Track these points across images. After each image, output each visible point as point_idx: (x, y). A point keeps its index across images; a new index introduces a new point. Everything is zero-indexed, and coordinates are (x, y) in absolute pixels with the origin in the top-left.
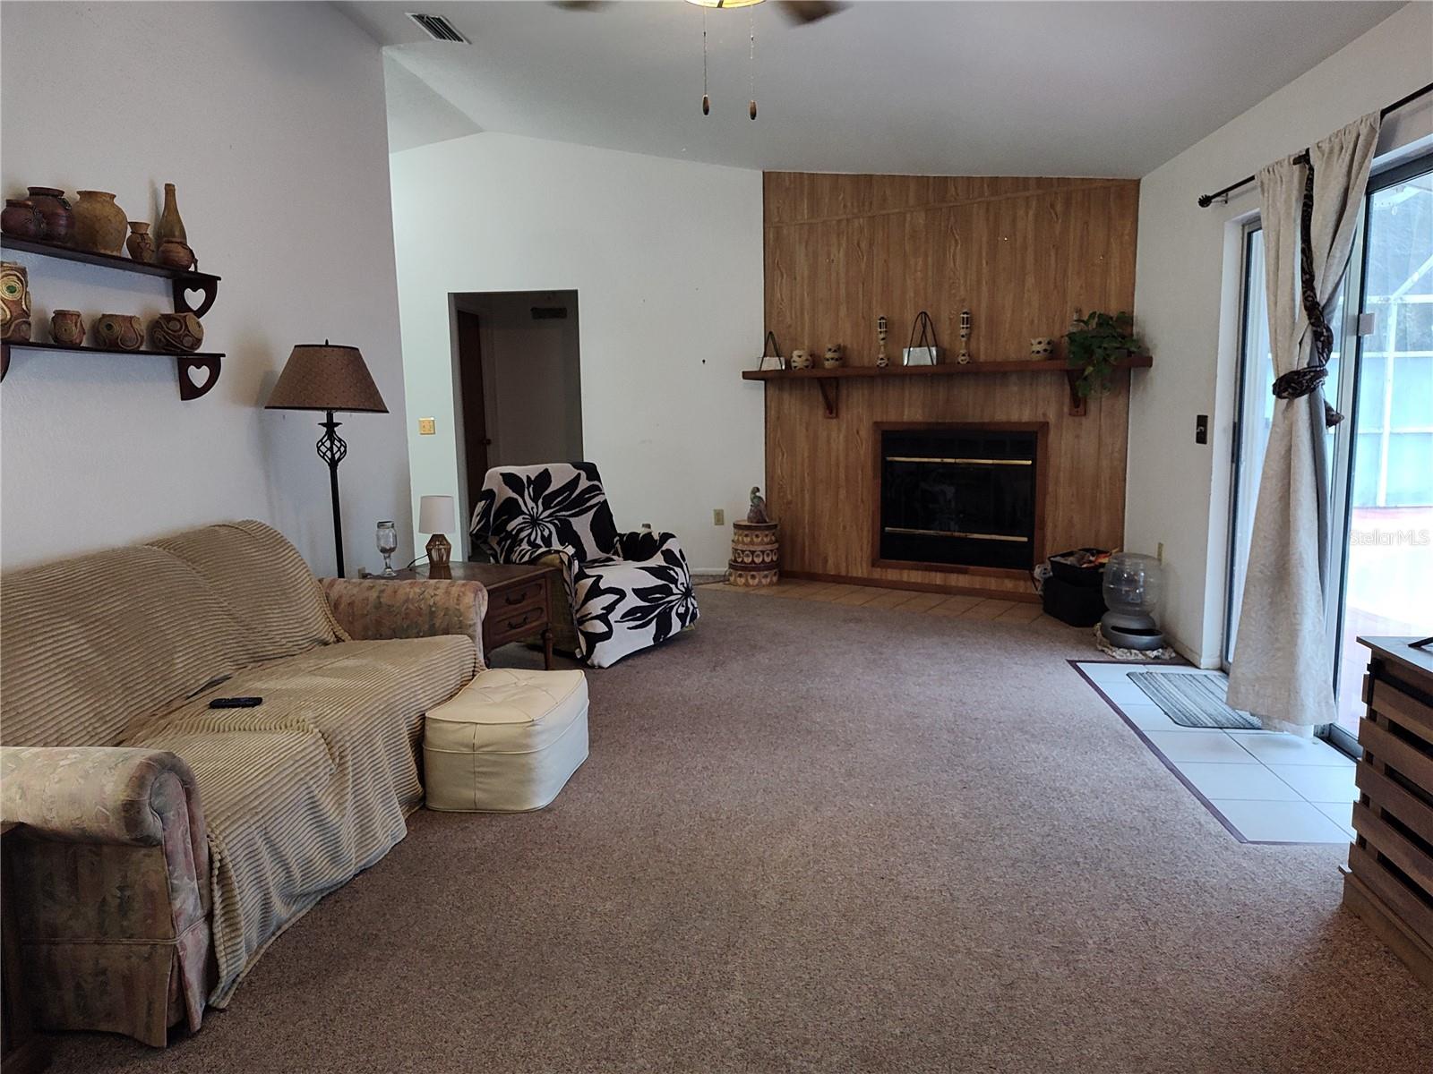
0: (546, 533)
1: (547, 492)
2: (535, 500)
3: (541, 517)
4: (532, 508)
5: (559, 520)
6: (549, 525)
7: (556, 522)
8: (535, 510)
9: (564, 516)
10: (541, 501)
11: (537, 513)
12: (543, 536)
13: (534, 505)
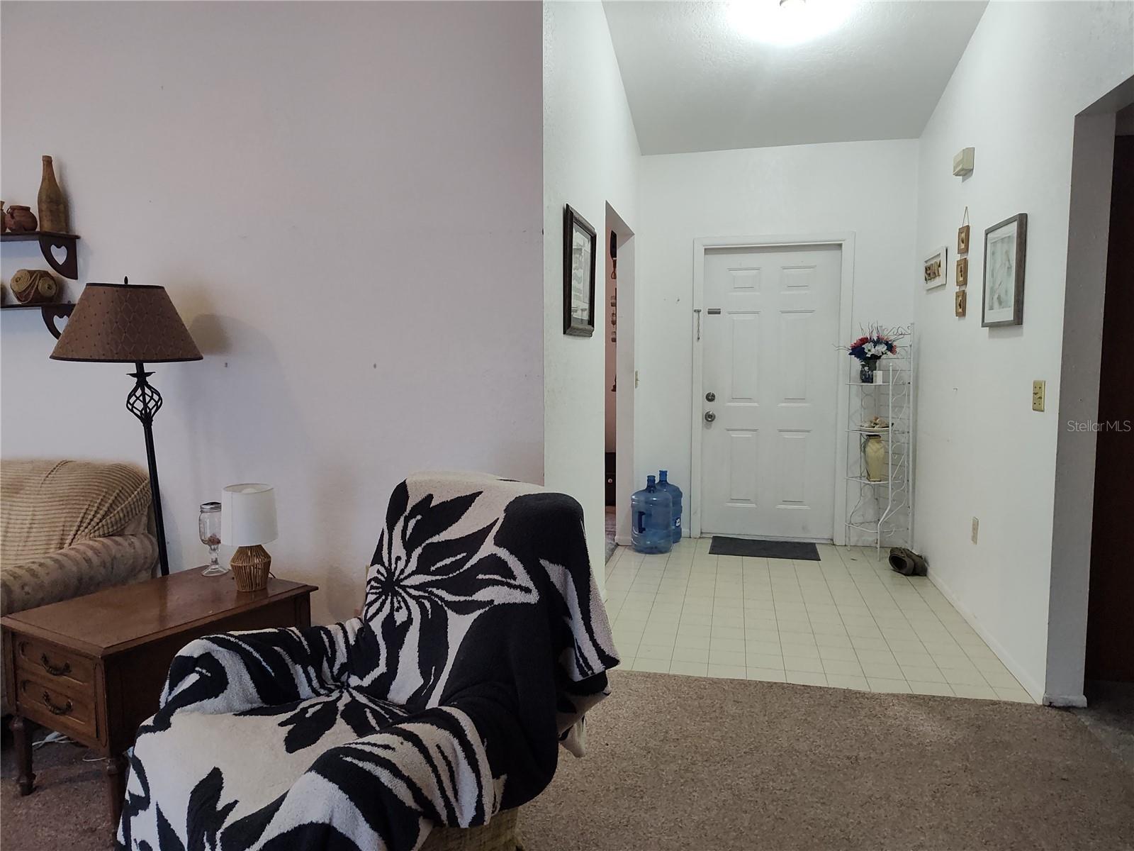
0: (400, 617)
1: (435, 539)
2: (409, 546)
3: (406, 583)
4: (398, 558)
5: (433, 603)
6: (412, 603)
7: (428, 604)
8: (401, 564)
9: (442, 599)
10: (419, 551)
11: (402, 571)
12: (390, 618)
13: (403, 554)
